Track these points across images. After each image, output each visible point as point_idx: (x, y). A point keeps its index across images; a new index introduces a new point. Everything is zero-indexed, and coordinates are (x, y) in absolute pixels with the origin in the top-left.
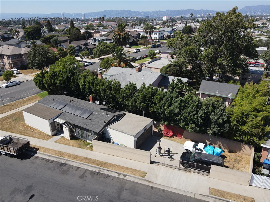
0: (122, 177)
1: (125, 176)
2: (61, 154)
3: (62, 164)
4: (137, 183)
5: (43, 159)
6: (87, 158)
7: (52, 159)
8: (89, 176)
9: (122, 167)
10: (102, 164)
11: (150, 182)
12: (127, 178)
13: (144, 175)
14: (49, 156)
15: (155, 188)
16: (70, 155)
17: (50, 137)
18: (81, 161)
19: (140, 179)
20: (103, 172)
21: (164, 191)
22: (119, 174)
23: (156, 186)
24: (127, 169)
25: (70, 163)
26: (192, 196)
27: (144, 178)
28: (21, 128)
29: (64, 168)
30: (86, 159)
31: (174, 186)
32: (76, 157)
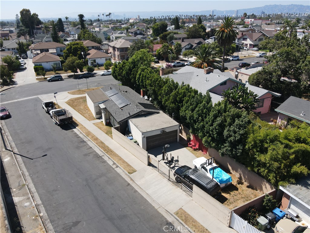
0: (114, 166)
1: (117, 167)
2: (88, 133)
3: (84, 142)
4: (120, 176)
5: (76, 133)
6: (102, 143)
7: (81, 135)
8: (92, 156)
9: (120, 159)
10: (108, 150)
11: (132, 179)
12: (118, 170)
13: (132, 171)
14: (81, 133)
15: (131, 186)
16: (93, 137)
17: (94, 119)
18: (97, 143)
19: (126, 174)
20: (106, 158)
21: (136, 191)
22: (114, 164)
23: (133, 185)
24: (124, 162)
25: (89, 143)
26: (155, 207)
27: (129, 174)
28: (82, 107)
29: (82, 144)
30: (102, 145)
31: (149, 192)
32: (96, 139)
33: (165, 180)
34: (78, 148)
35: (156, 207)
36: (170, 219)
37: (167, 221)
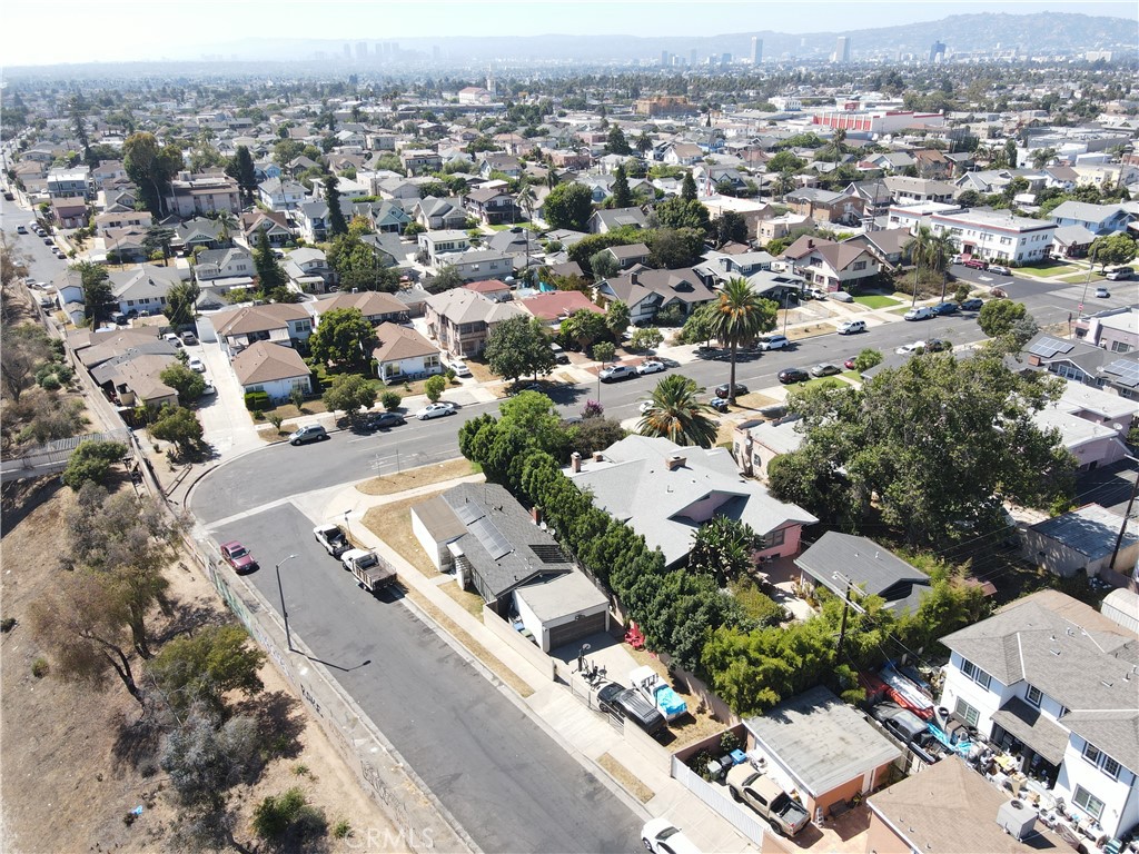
0: (495, 683)
1: (501, 684)
2: (435, 612)
3: (428, 631)
4: (509, 701)
5: (408, 611)
6: (466, 634)
7: (419, 615)
8: (452, 662)
9: (505, 669)
10: (481, 651)
11: (528, 707)
12: (502, 689)
13: (528, 692)
14: (418, 609)
15: (529, 719)
16: (445, 619)
17: (436, 574)
18: (456, 635)
19: (518, 698)
20: (478, 667)
21: (537, 727)
22: (495, 678)
23: (532, 717)
24: (512, 674)
25: (439, 633)
26: (568, 752)
27: (523, 698)
28: (402, 538)
29: (427, 637)
30: (465, 637)
31: (558, 728)
32: (453, 625)
33: (583, 709)
34: (422, 645)
35: (570, 752)
36: (590, 769)
37: (585, 771)
